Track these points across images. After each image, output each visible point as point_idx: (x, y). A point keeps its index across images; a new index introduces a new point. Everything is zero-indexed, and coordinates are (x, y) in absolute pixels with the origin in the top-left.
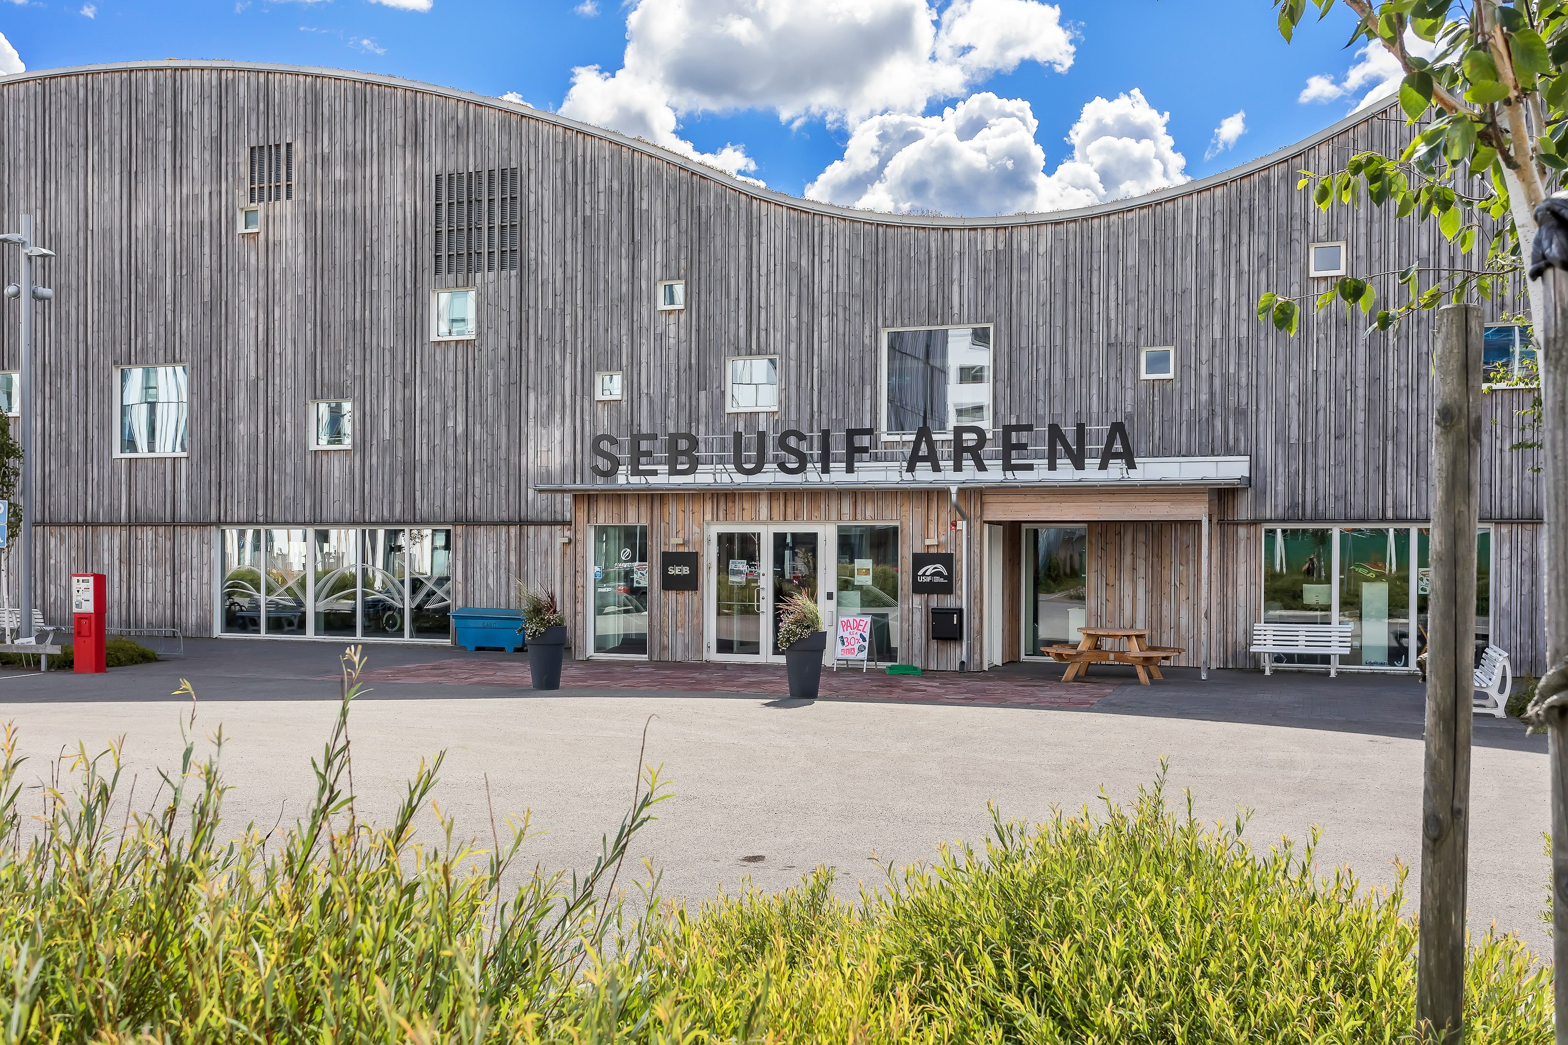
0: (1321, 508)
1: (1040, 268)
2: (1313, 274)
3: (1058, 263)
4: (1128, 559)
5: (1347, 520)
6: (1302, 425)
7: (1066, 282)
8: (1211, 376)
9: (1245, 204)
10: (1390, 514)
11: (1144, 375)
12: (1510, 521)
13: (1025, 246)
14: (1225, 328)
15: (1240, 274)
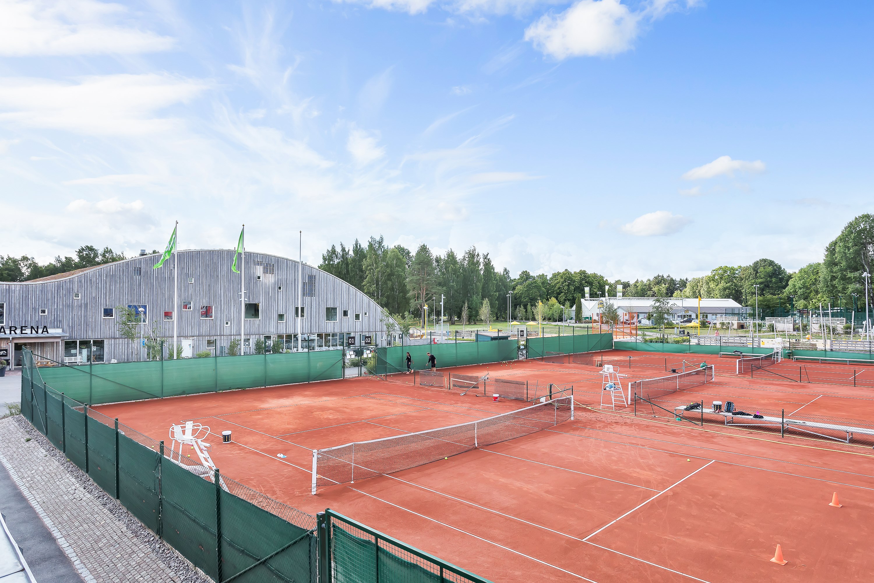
0: (76, 337)
1: (17, 293)
2: (74, 298)
3: (21, 292)
4: (37, 348)
5: (80, 339)
6: (72, 323)
7: (23, 296)
8: (54, 315)
9: (61, 285)
10: (88, 338)
11: (40, 314)
12: (108, 339)
13: (13, 289)
14: (57, 306)
15: (60, 297)
